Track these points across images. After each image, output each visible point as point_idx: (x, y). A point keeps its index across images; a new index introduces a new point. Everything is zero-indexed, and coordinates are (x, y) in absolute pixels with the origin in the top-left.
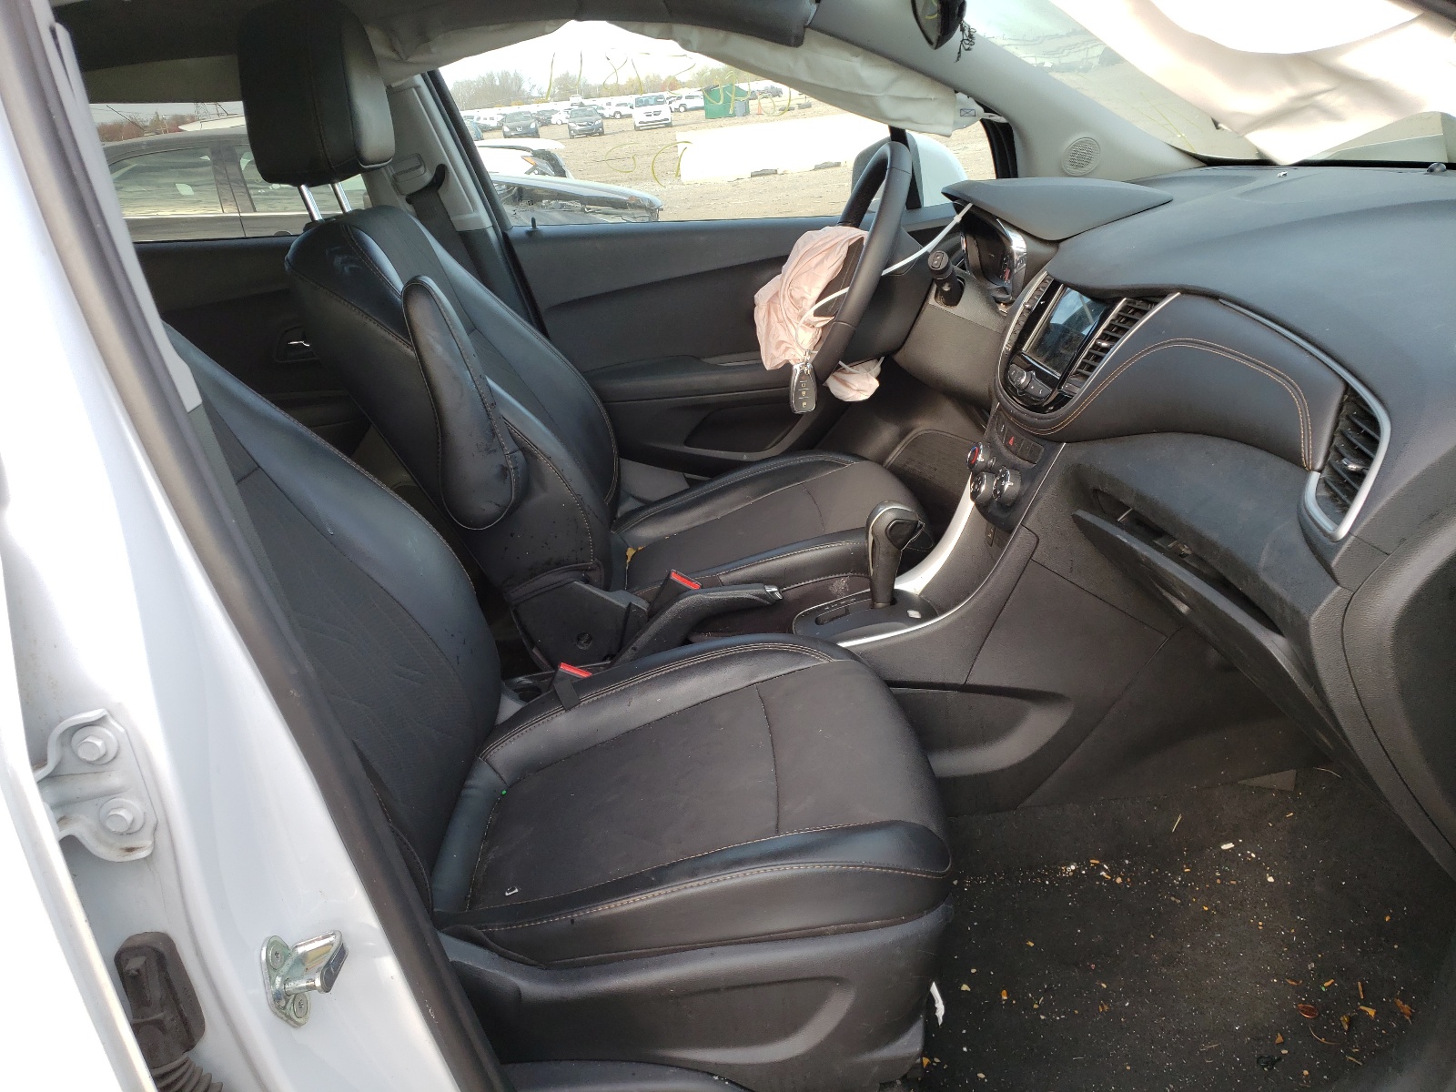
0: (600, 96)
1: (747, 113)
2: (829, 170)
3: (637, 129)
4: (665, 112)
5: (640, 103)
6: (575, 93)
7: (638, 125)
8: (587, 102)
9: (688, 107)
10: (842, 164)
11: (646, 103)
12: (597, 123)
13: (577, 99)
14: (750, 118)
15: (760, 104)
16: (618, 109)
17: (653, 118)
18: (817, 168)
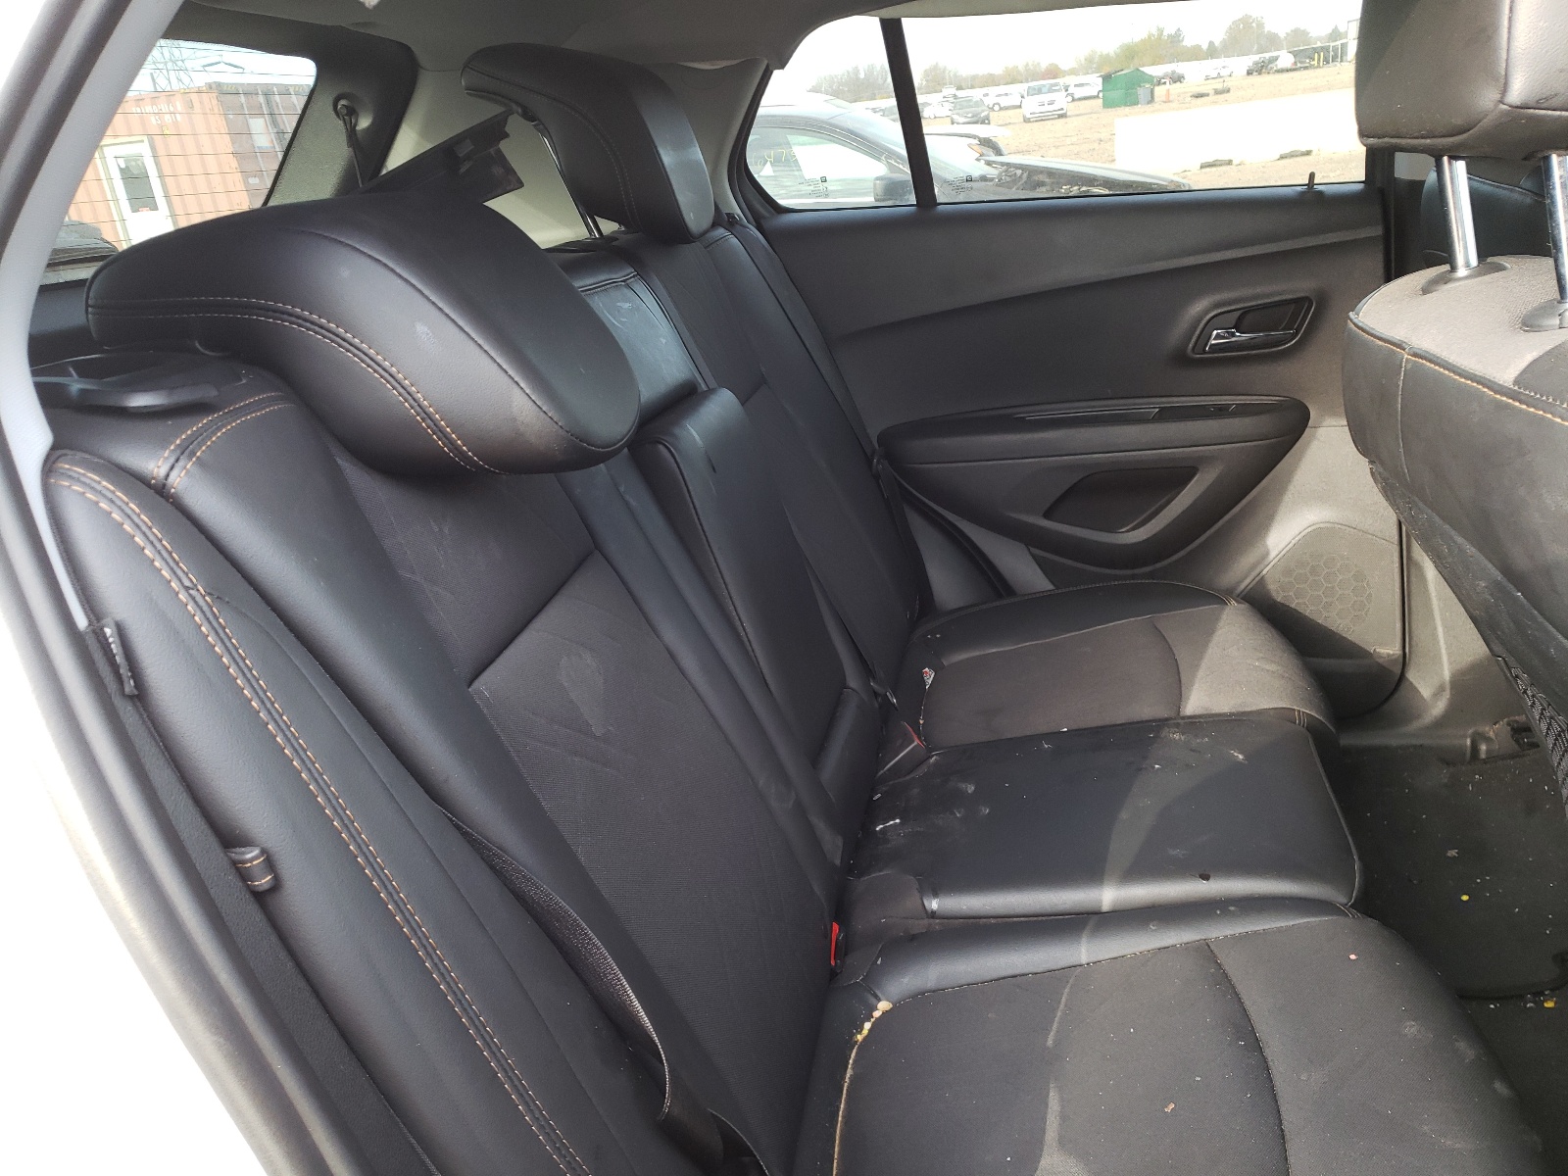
0: (972, 87)
1: (1152, 100)
2: (1298, 159)
3: (1027, 120)
4: (1061, 101)
5: (1033, 92)
6: (945, 84)
7: (1029, 116)
8: (960, 93)
9: (1076, 97)
10: (1314, 153)
11: (1039, 91)
12: (983, 115)
13: (950, 91)
14: (1156, 106)
15: (1168, 90)
16: (998, 100)
17: (1047, 108)
18: (1282, 157)
